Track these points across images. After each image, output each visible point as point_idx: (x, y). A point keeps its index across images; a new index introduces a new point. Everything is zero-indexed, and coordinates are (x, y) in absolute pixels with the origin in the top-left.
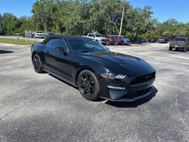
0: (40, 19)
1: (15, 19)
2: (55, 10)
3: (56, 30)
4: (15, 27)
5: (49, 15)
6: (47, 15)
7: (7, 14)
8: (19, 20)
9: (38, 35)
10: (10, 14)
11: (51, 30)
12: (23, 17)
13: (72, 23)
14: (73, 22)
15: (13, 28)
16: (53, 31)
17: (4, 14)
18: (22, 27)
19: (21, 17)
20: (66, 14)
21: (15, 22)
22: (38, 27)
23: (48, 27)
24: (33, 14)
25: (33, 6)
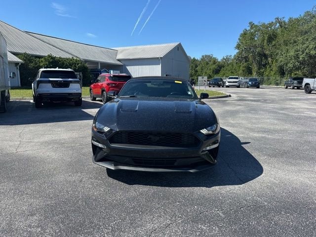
0: (245, 58)
1: (215, 61)
2: (272, 38)
3: (272, 73)
4: (213, 73)
5: (262, 48)
6: (258, 50)
7: (206, 56)
8: (219, 62)
9: (229, 82)
10: (209, 56)
11: (263, 72)
12: (225, 58)
13: (297, 57)
14: (297, 55)
15: (210, 75)
16: (267, 73)
17: (203, 56)
18: (222, 72)
19: (224, 59)
20: (292, 41)
21: (214, 66)
22: (243, 71)
23: (259, 69)
24: (238, 51)
25: (239, 39)
